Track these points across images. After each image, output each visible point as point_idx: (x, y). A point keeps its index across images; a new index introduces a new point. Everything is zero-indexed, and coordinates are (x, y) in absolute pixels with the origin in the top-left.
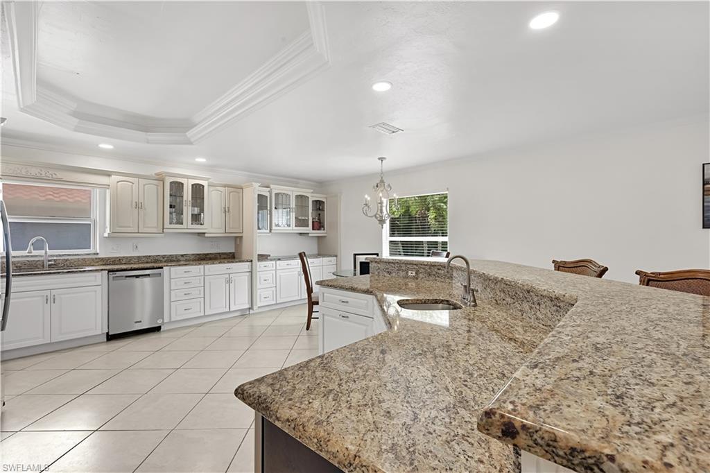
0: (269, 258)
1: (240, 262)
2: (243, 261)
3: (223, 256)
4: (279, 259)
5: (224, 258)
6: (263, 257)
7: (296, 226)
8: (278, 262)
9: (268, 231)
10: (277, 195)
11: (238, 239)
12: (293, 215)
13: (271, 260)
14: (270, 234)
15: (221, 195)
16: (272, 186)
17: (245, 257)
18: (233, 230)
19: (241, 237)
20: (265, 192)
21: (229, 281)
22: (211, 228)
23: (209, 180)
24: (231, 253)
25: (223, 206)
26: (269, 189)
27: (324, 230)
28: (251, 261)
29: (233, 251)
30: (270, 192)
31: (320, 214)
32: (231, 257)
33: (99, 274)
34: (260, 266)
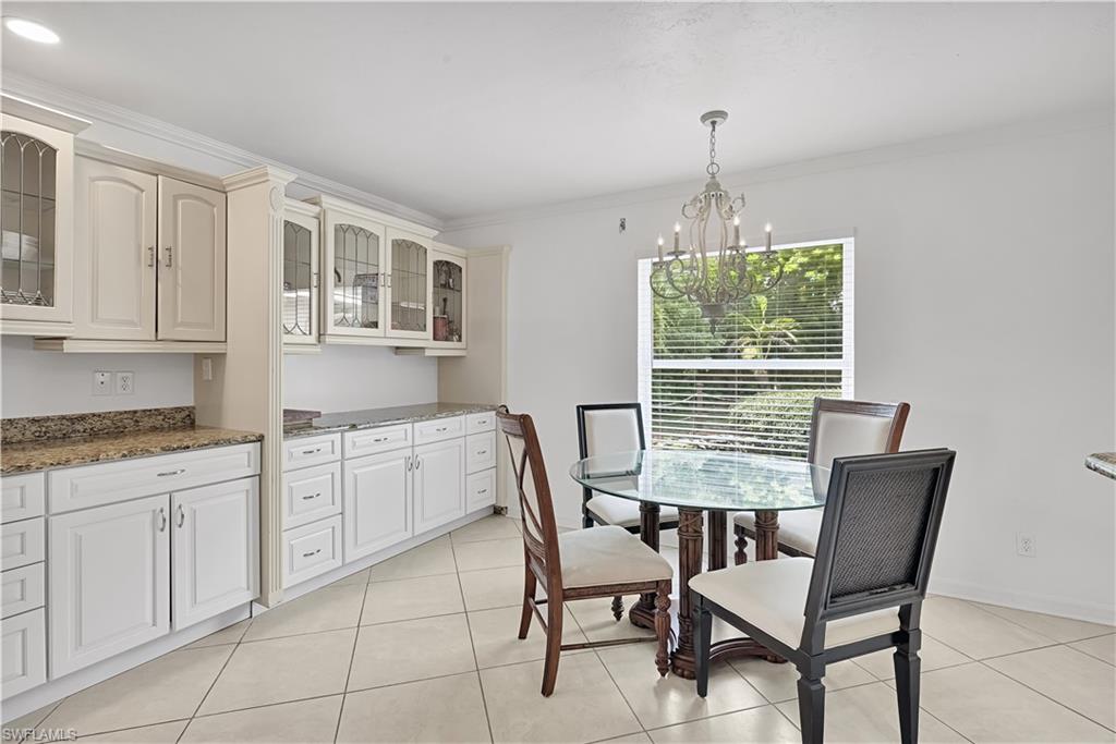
0: (315, 422)
1: (217, 444)
2: (229, 442)
3: (146, 423)
4: (354, 427)
5: (154, 429)
6: (299, 423)
7: (393, 327)
8: (349, 435)
9: (312, 339)
10: (341, 230)
11: (207, 364)
12: (385, 296)
13: (327, 429)
14: (318, 349)
15: (138, 199)
16: (327, 201)
17: (234, 420)
18: (187, 328)
19: (218, 358)
20: (305, 217)
21: (170, 521)
22: (94, 317)
23: (82, 135)
24: (179, 410)
25: (147, 241)
26: (316, 209)
27: (460, 340)
28: (261, 439)
29: (188, 401)
30: (320, 219)
31: (445, 300)
32: (182, 422)
34: (291, 450)
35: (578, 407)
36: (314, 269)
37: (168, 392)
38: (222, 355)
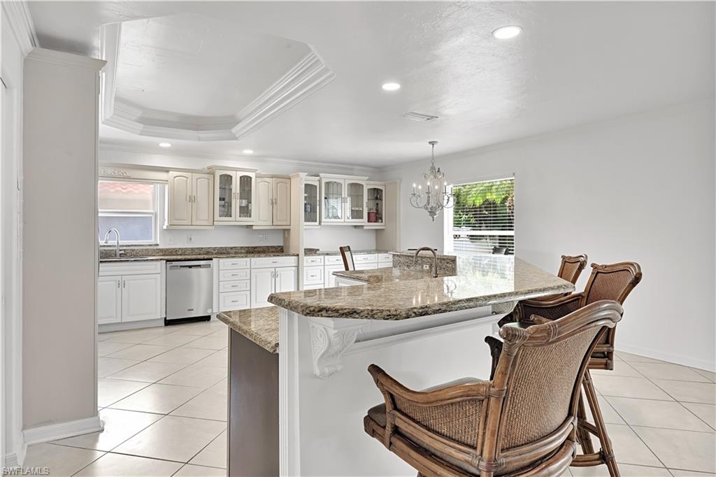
0: (318, 252)
1: (286, 255)
2: (289, 255)
3: (271, 250)
4: (327, 254)
5: (273, 252)
6: (310, 252)
7: (352, 218)
8: (326, 257)
9: (317, 223)
10: (328, 184)
11: (286, 232)
12: (348, 206)
13: (319, 255)
14: (319, 227)
15: (268, 186)
16: (321, 175)
17: (292, 251)
18: (281, 222)
20: (313, 181)
21: (275, 275)
22: (259, 220)
23: (257, 172)
24: (279, 247)
25: (271, 197)
26: (318, 178)
27: (382, 222)
28: (298, 255)
29: (282, 244)
30: (320, 181)
31: (377, 204)
32: (280, 251)
33: (158, 263)
34: (307, 260)
36: (318, 199)
37: (276, 241)
38: (289, 230)
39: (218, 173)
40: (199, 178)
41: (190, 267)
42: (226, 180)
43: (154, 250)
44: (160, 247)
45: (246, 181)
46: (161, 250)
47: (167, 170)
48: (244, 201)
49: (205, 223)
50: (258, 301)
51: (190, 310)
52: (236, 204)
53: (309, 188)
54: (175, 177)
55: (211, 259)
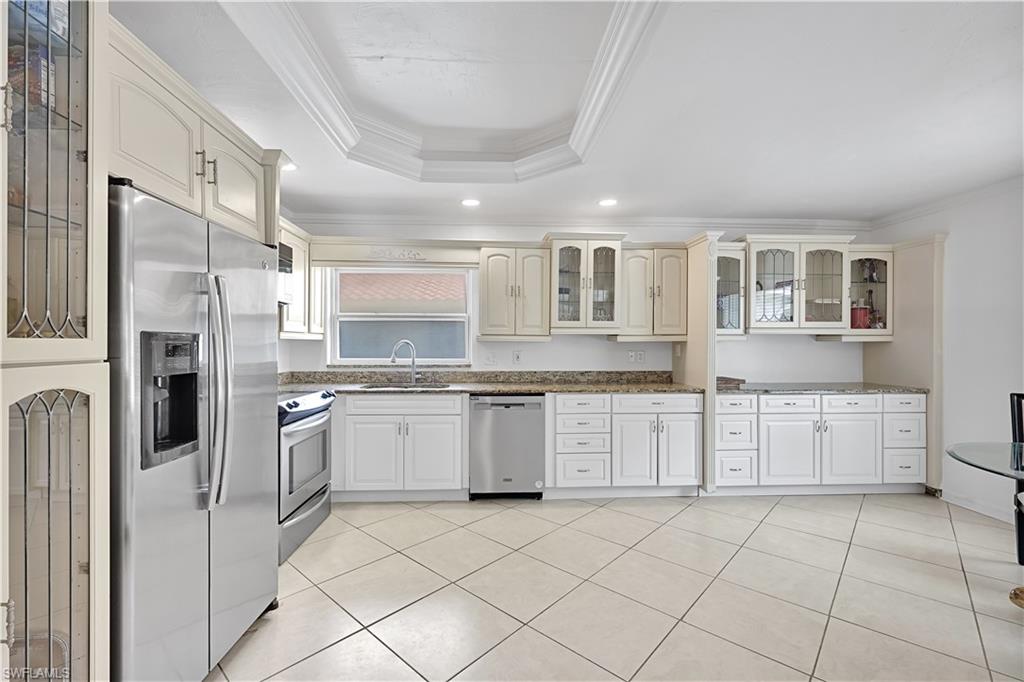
0: (742, 386)
1: (679, 391)
2: (685, 391)
3: (650, 378)
4: (766, 392)
5: (653, 382)
6: (728, 385)
7: (807, 320)
8: (763, 397)
9: (741, 331)
10: (761, 255)
11: (678, 347)
12: (801, 297)
13: (747, 392)
14: (744, 338)
15: (646, 263)
16: (750, 237)
17: (690, 383)
18: (669, 329)
19: (683, 344)
20: (734, 251)
21: (657, 428)
22: (628, 326)
23: (624, 240)
24: (665, 373)
25: (649, 284)
26: (743, 244)
27: (885, 327)
28: (703, 392)
29: (669, 369)
30: (746, 251)
31: (871, 292)
32: (665, 381)
33: (458, 397)
34: (722, 401)
35: (1012, 395)
36: (742, 284)
37: (660, 363)
38: (685, 342)
39: (558, 246)
40: (526, 257)
41: (507, 406)
42: (572, 255)
43: (464, 373)
44: (474, 369)
45: (605, 257)
46: (475, 374)
47: (476, 246)
48: (601, 292)
49: (537, 331)
50: (625, 474)
51: (506, 480)
52: (588, 296)
53: (726, 266)
54: (489, 257)
55: (543, 394)
